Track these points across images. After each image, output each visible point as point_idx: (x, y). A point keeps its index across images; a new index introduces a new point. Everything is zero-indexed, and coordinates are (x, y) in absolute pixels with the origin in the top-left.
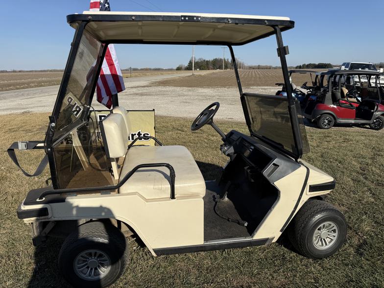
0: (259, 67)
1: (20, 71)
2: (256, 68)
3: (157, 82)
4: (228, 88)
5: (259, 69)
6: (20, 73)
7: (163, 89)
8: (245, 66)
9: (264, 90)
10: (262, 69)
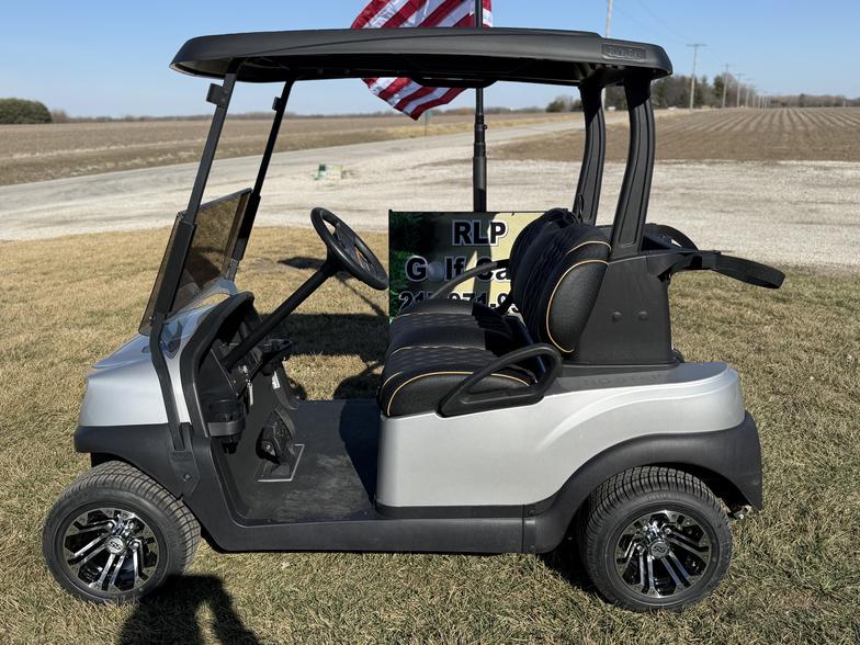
0: (802, 102)
1: (142, 119)
2: (793, 105)
3: (500, 148)
4: (710, 164)
5: (801, 105)
6: (145, 124)
7: (520, 168)
8: (757, 98)
9: (821, 172)
10: (814, 105)
